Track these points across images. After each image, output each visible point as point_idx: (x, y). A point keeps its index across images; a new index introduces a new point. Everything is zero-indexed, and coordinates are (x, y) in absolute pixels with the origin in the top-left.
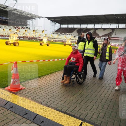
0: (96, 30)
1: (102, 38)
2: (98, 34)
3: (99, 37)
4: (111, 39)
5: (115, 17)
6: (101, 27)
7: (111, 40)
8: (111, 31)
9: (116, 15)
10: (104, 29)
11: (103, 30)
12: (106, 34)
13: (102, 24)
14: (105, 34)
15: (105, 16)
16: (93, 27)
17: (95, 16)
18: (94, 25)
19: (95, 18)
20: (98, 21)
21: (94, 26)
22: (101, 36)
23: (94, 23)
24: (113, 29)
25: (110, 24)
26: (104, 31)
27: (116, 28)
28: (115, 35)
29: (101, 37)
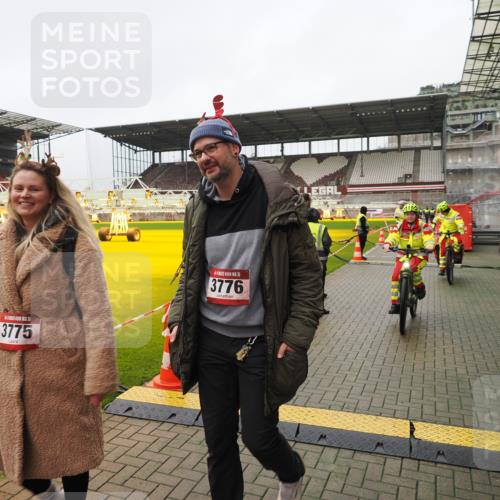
0: (290, 164)
1: (318, 191)
2: (300, 178)
3: (306, 189)
4: (349, 190)
5: (352, 115)
6: (307, 152)
7: (348, 196)
8: (344, 162)
9: (353, 107)
10: (321, 158)
11: (315, 160)
12: (327, 174)
13: (310, 141)
14: (326, 177)
15: (315, 110)
16: (280, 154)
17: (280, 114)
18: (282, 147)
19: (281, 121)
20: (294, 130)
21: (282, 151)
22: (314, 185)
23: (282, 139)
24: (351, 156)
25: (339, 139)
26: (322, 164)
27: (359, 149)
28: (362, 176)
29: (314, 189)
